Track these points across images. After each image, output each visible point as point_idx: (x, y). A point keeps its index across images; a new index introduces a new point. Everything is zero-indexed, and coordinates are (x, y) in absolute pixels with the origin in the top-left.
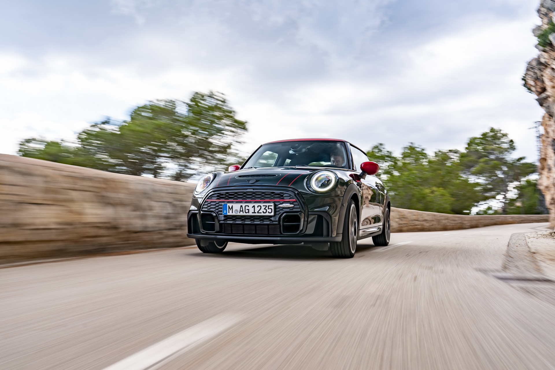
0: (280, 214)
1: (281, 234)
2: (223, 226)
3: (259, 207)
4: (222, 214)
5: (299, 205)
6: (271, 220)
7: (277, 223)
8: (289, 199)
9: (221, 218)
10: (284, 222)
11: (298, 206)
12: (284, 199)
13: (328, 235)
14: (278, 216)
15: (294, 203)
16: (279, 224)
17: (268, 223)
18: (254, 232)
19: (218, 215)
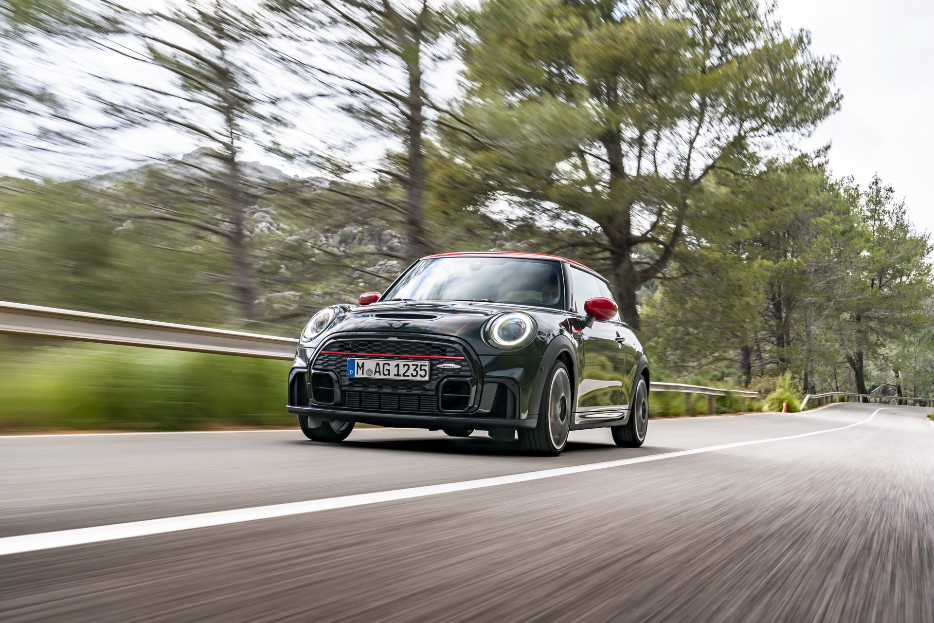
0: (438, 380)
1: (439, 411)
2: (347, 395)
3: (406, 367)
4: (346, 376)
5: (469, 366)
6: (424, 389)
7: (433, 393)
8: (455, 356)
9: (344, 382)
10: (444, 391)
11: (469, 368)
12: (446, 355)
13: (514, 417)
14: (435, 382)
15: (462, 363)
16: (437, 395)
17: (419, 392)
18: (396, 407)
19: (340, 376)
